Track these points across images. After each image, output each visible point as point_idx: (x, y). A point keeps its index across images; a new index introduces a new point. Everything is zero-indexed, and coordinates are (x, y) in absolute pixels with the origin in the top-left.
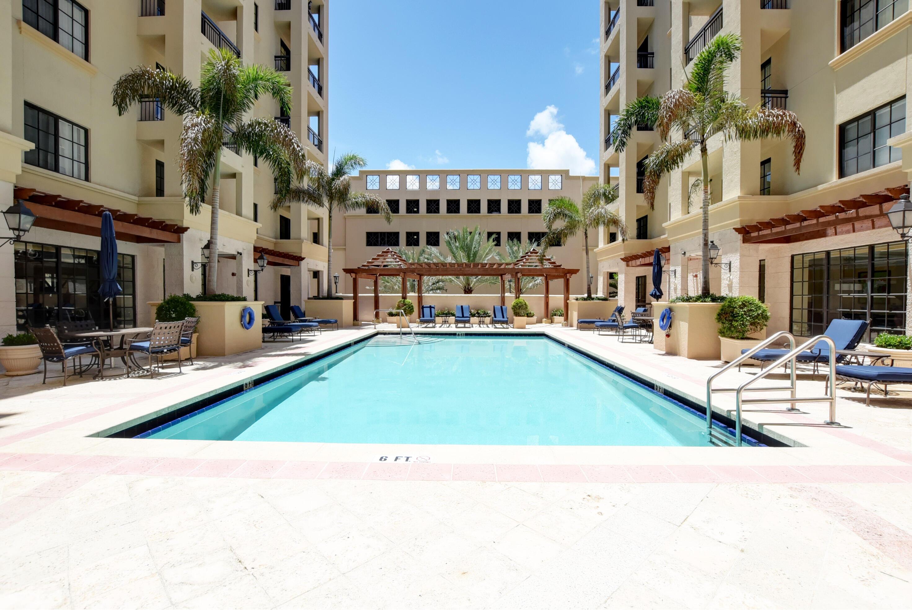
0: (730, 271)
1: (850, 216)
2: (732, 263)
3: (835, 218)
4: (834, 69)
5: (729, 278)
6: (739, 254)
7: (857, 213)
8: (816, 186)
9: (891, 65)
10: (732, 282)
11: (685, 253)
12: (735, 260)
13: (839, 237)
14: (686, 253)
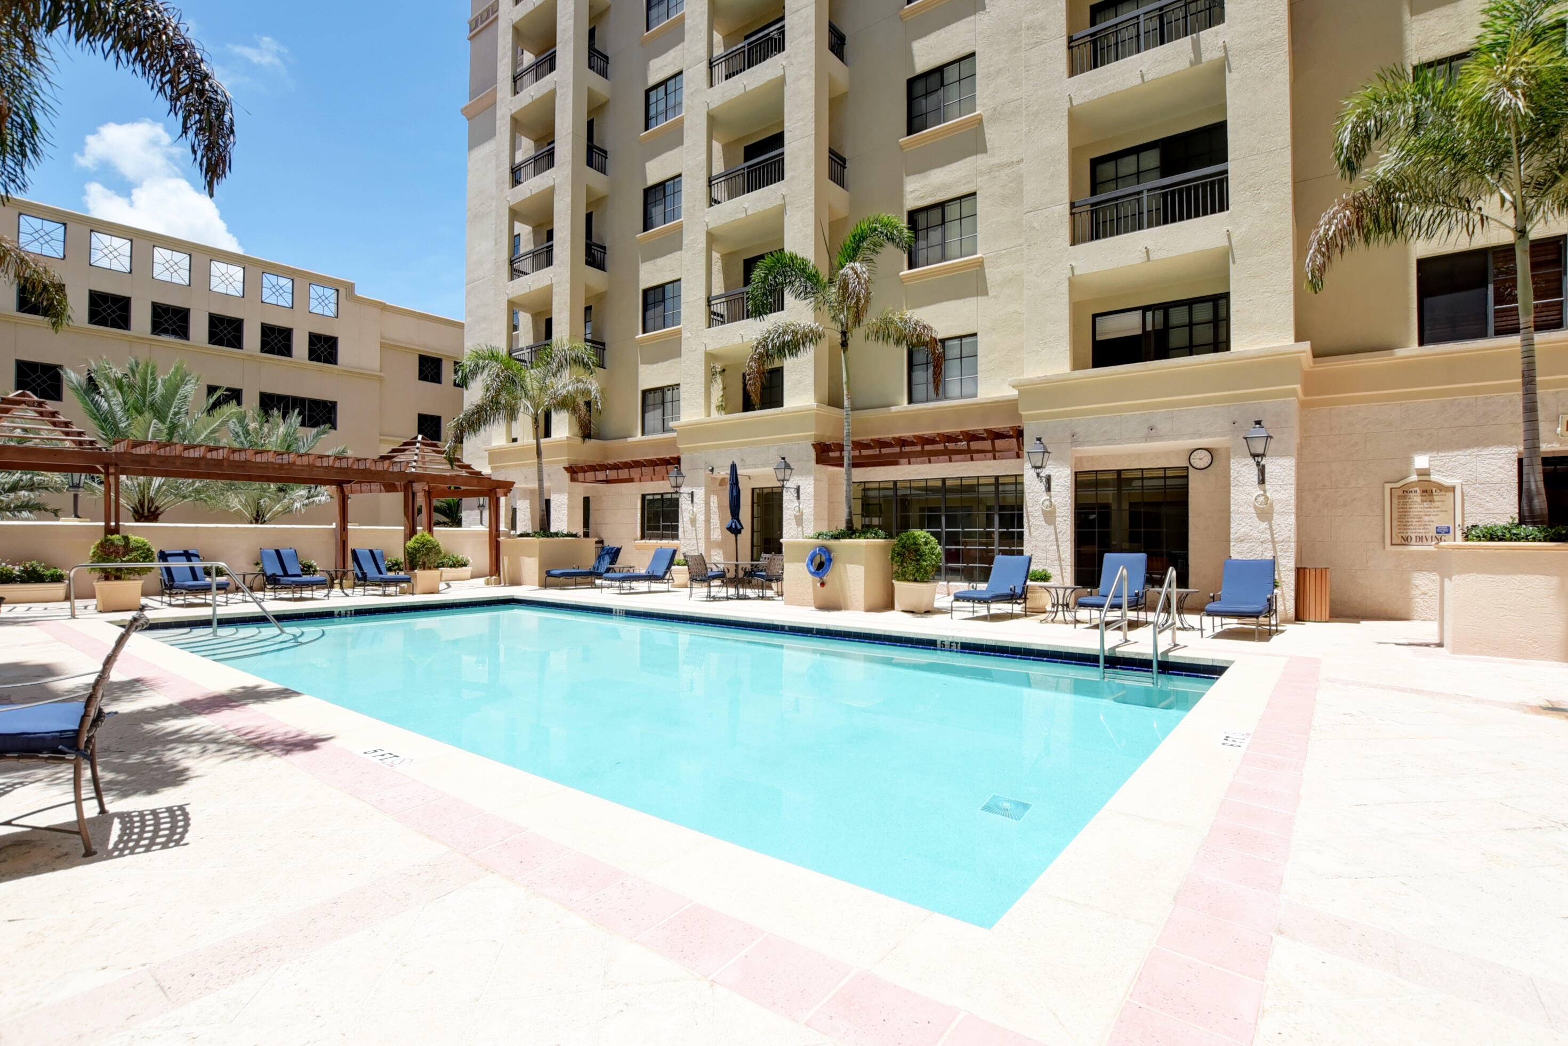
0: (798, 498)
1: (961, 448)
2: (801, 488)
3: (943, 448)
4: (903, 282)
5: (797, 508)
6: (812, 478)
7: (969, 445)
8: (889, 406)
9: (963, 300)
10: (802, 513)
11: (713, 469)
12: (808, 485)
13: (912, 467)
14: (715, 470)
